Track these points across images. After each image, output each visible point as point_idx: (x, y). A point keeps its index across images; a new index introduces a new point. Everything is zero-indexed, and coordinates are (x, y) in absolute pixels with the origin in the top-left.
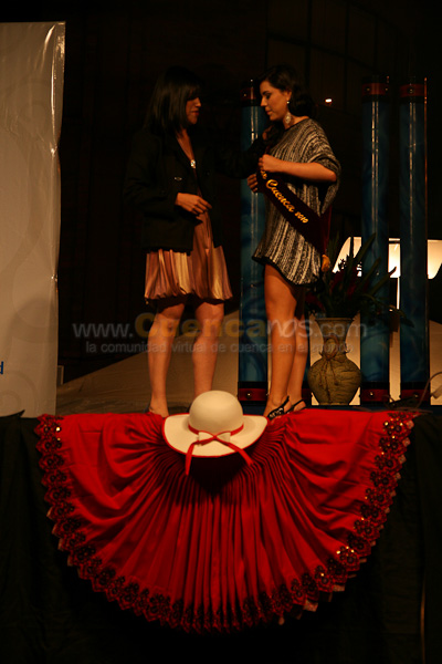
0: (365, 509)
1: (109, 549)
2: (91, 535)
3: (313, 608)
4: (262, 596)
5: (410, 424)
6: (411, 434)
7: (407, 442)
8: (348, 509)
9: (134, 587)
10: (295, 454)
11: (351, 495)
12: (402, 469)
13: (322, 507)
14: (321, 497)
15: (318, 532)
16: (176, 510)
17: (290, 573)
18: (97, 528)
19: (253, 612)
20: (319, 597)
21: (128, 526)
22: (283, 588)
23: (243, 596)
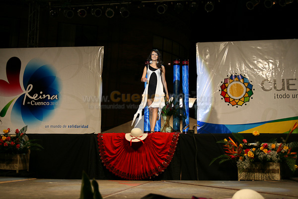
0: (169, 154)
1: (113, 162)
2: (109, 159)
3: (157, 175)
4: (146, 172)
5: (179, 135)
6: (179, 137)
7: (178, 139)
8: (165, 154)
9: (118, 170)
10: (154, 142)
11: (166, 151)
12: (177, 145)
13: (159, 153)
14: (159, 151)
15: (159, 159)
16: (128, 154)
17: (152, 168)
18: (110, 158)
19: (144, 176)
20: (158, 173)
21: (117, 157)
22: (151, 171)
23: (142, 172)
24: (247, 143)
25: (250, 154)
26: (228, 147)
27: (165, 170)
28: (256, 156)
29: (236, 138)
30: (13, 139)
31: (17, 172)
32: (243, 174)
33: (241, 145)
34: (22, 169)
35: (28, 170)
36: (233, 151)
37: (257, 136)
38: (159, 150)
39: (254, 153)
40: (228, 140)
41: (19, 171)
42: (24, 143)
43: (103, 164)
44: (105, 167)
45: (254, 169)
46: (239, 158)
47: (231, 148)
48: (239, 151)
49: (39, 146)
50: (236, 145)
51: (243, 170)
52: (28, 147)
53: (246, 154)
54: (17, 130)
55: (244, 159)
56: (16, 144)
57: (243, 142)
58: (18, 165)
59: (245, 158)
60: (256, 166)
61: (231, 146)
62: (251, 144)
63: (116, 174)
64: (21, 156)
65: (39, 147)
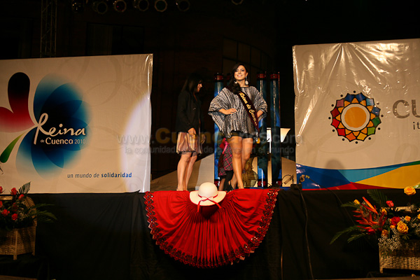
18: (166, 231)
19: (222, 260)
20: (245, 255)
21: (177, 231)
22: (232, 252)
23: (218, 255)
24: (394, 207)
25: (402, 226)
26: (360, 214)
27: (255, 250)
28: (411, 230)
29: (374, 199)
30: (7, 204)
31: (15, 258)
32: (389, 259)
33: (384, 210)
34: (23, 252)
35: (34, 254)
36: (371, 220)
37: (412, 195)
38: (246, 217)
39: (408, 224)
40: (361, 201)
41: (18, 256)
42: (26, 211)
43: (155, 241)
44: (158, 246)
45: (407, 251)
46: (381, 233)
47: (366, 215)
48: (381, 221)
49: (50, 214)
50: (375, 211)
51: (389, 253)
52: (33, 217)
53: (393, 226)
54: (14, 189)
55: (391, 235)
56: (13, 212)
57: (387, 206)
58: (16, 246)
59: (392, 233)
60: (411, 245)
61: (365, 212)
62: (400, 209)
63: (176, 258)
64: (20, 232)
65: (50, 218)
